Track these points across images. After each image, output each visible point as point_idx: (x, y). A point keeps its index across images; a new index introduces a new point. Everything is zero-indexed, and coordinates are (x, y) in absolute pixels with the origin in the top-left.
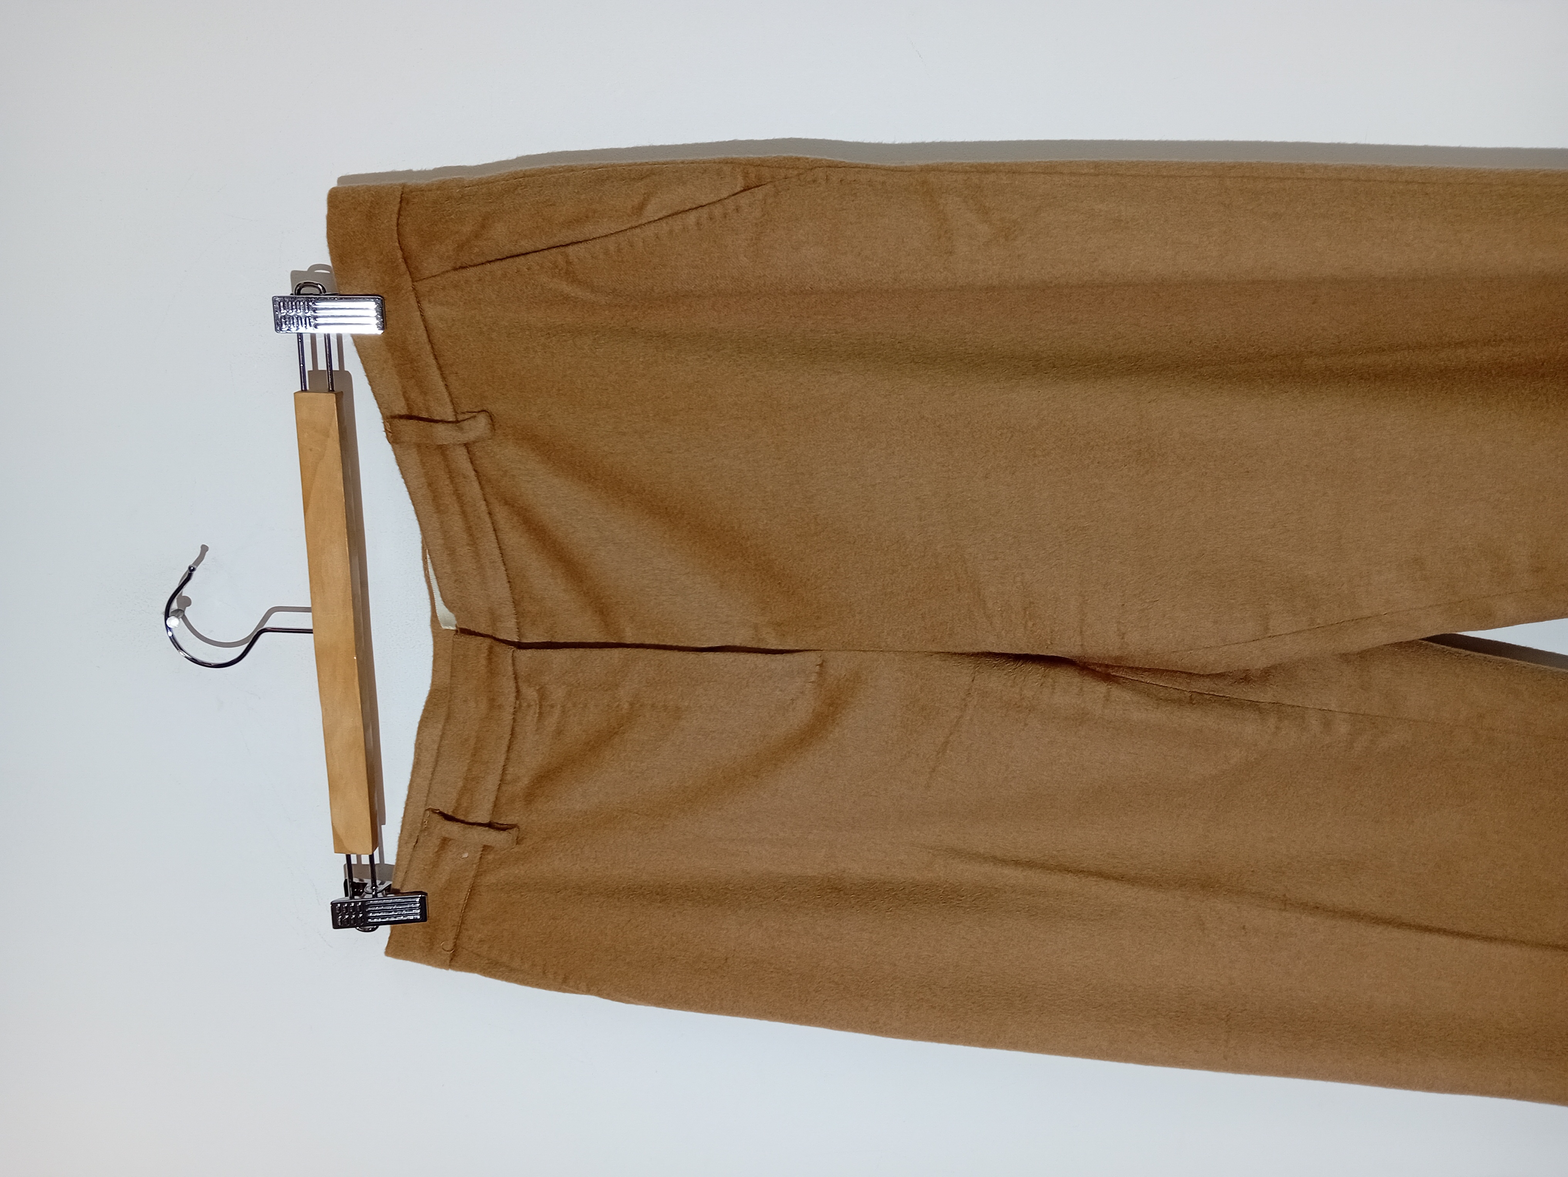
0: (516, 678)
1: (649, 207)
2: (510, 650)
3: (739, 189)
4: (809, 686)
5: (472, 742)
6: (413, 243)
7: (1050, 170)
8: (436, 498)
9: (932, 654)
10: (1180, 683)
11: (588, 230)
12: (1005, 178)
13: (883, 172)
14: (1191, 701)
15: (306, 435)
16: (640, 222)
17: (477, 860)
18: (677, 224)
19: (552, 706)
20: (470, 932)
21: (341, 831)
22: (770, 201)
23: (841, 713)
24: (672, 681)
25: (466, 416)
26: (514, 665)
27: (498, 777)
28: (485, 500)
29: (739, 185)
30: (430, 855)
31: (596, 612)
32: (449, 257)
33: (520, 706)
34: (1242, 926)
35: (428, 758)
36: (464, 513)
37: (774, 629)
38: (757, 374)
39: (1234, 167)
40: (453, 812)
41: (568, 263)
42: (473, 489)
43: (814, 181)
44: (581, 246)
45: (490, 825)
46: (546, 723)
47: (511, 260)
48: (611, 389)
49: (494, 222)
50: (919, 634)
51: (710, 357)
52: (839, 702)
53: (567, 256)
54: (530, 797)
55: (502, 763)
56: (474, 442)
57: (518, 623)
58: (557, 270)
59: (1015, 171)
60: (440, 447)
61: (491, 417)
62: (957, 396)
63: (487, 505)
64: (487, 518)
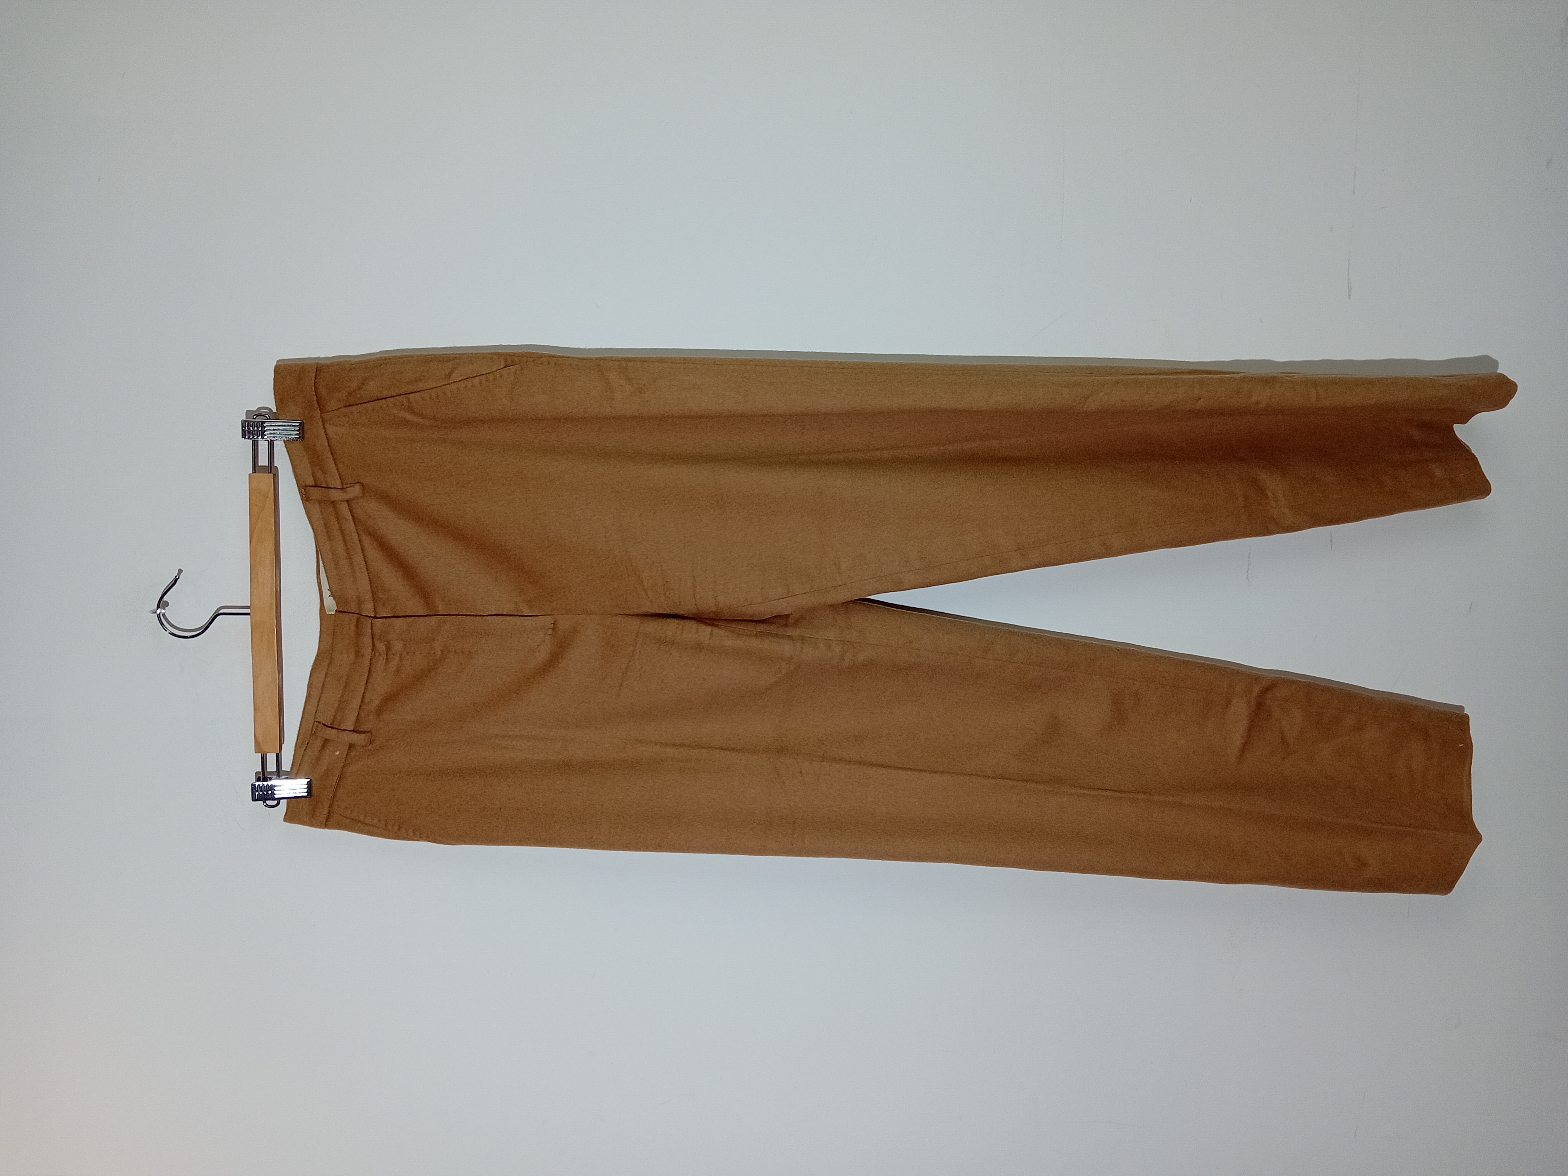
0: (373, 638)
1: (454, 374)
2: (369, 620)
3: (502, 367)
4: (547, 637)
5: (345, 677)
6: (323, 392)
7: (661, 361)
8: (328, 532)
9: (616, 615)
10: (752, 627)
11: (421, 385)
12: (639, 364)
13: (577, 360)
14: (756, 636)
15: (254, 497)
16: (449, 382)
17: (344, 756)
18: (469, 383)
19: (394, 655)
20: (339, 803)
21: (260, 739)
22: (518, 373)
23: (566, 651)
24: (467, 635)
25: (348, 486)
26: (372, 628)
27: (360, 701)
28: (357, 533)
29: (502, 365)
30: (316, 753)
31: (422, 597)
32: (343, 400)
33: (375, 654)
34: (800, 771)
35: (316, 693)
36: (345, 541)
37: (527, 604)
38: (514, 461)
39: (751, 361)
40: (331, 724)
41: (409, 402)
42: (350, 526)
43: (542, 363)
44: (417, 394)
45: (354, 731)
46: (390, 665)
47: (377, 401)
48: (432, 470)
49: (369, 382)
50: (608, 602)
51: (487, 453)
52: (565, 645)
53: (409, 399)
54: (379, 711)
55: (362, 692)
56: (353, 500)
57: (374, 605)
58: (403, 406)
59: (644, 361)
60: (333, 502)
61: (362, 485)
62: (621, 472)
63: (359, 536)
64: (358, 543)
